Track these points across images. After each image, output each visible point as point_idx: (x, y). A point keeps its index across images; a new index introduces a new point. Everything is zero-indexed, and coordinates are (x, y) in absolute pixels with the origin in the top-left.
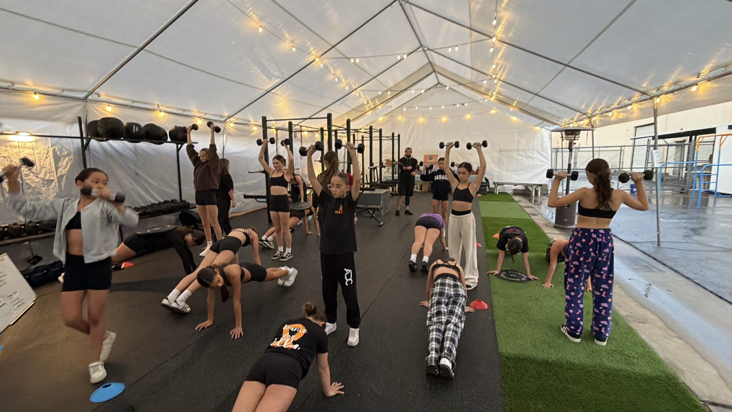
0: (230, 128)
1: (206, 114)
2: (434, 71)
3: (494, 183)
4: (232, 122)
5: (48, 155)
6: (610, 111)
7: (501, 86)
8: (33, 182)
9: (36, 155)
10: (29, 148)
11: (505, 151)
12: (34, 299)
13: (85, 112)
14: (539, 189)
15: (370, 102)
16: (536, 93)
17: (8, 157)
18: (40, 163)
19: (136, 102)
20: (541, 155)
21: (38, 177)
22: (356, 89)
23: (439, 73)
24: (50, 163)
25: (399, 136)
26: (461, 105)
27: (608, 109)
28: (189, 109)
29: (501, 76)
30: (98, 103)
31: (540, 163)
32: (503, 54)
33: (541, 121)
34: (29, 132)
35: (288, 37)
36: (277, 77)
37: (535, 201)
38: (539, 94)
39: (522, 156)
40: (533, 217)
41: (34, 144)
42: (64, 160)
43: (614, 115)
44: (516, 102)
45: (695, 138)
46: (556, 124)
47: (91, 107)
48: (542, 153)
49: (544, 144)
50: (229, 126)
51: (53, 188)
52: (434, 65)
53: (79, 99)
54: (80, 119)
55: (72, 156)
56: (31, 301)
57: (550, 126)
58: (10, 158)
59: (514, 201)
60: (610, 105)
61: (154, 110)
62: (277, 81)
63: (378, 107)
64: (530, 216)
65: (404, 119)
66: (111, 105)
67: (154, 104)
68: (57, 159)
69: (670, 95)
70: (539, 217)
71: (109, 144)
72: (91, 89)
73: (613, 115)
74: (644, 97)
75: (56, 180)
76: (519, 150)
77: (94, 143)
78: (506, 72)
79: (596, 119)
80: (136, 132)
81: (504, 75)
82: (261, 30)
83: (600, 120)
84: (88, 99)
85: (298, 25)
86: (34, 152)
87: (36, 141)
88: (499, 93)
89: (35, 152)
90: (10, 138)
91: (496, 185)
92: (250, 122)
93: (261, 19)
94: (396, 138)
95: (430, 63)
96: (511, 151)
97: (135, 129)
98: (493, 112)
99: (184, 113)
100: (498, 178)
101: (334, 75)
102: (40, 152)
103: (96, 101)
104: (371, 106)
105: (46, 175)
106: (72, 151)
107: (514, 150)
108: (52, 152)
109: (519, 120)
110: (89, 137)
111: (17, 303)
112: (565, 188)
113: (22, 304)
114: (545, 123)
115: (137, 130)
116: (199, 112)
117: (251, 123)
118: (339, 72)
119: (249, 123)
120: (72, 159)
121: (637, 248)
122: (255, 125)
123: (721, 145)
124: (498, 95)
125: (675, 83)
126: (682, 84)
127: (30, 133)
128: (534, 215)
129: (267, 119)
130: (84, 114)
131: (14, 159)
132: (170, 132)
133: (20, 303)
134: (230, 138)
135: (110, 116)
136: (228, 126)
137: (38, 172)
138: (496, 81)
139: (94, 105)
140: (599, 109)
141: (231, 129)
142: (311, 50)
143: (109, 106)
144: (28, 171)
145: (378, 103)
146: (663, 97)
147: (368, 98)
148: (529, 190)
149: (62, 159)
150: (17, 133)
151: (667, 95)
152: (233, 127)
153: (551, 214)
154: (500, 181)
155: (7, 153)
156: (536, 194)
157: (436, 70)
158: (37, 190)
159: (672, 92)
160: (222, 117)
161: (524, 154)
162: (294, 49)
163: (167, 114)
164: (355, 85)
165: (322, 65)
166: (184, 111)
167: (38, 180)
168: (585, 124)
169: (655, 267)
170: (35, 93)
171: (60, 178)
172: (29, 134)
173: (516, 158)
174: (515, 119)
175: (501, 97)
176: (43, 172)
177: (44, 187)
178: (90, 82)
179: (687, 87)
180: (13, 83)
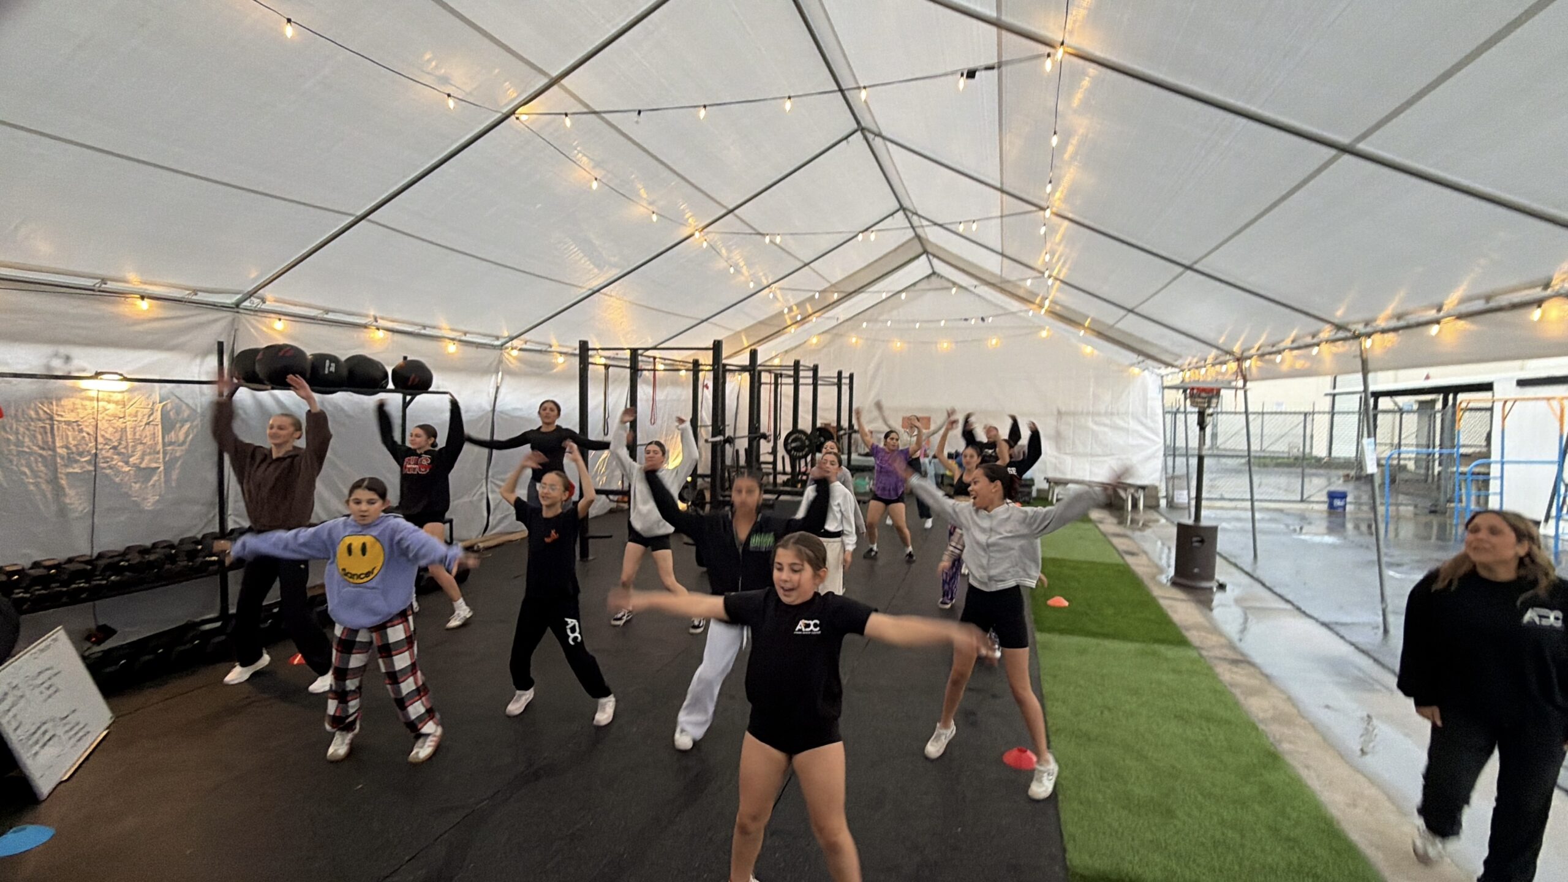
0: (511, 359)
1: (465, 334)
2: (925, 252)
3: (1048, 480)
4: (515, 348)
5: (151, 419)
6: (1279, 352)
7: (1059, 290)
8: (118, 472)
9: (128, 418)
10: (117, 403)
11: (1068, 414)
12: (108, 722)
13: (233, 333)
14: (1141, 496)
15: (795, 308)
16: (1129, 307)
17: (76, 422)
18: (135, 434)
19: (333, 311)
20: (1142, 424)
21: (127, 463)
22: (769, 286)
23: (934, 256)
24: (154, 434)
25: (851, 377)
26: (980, 321)
27: (1274, 349)
28: (434, 323)
29: (1058, 273)
30: (260, 314)
31: (1142, 441)
32: (1063, 236)
33: (1141, 358)
34: (120, 372)
35: (645, 196)
36: (615, 266)
37: (1132, 521)
38: (1136, 310)
39: (1105, 425)
40: (1130, 560)
41: (126, 396)
42: (181, 428)
43: (1286, 360)
44: (1089, 320)
45: (1455, 399)
46: (1173, 366)
47: (247, 320)
48: (1144, 421)
49: (1149, 403)
50: (510, 355)
51: (154, 485)
52: (924, 242)
53: (223, 307)
54: (220, 345)
55: (197, 422)
56: (102, 729)
57: (1160, 368)
58: (78, 425)
59: (1089, 520)
60: (1279, 343)
61: (365, 326)
62: (615, 273)
63: (810, 318)
64: (1123, 558)
65: (861, 342)
66: (283, 317)
67: (367, 316)
68: (168, 425)
69: (1391, 336)
70: (1143, 559)
71: (273, 396)
72: (250, 289)
73: (1282, 361)
74: (1341, 334)
75: (162, 468)
76: (1099, 414)
77: (244, 395)
78: (1067, 266)
79: (1250, 366)
80: (330, 372)
81: (1064, 270)
82: (595, 185)
83: (1259, 368)
84: (241, 306)
85: (666, 173)
86: (125, 412)
87: (130, 391)
88: (1054, 302)
89: (128, 411)
90: (82, 384)
91: (1052, 484)
92: (551, 346)
93: (598, 165)
94: (845, 381)
95: (918, 237)
96: (1082, 413)
97: (330, 368)
98: (1044, 334)
99: (423, 332)
100: (1056, 468)
101: (728, 259)
102: (137, 412)
103: (256, 311)
104: (796, 316)
105: (142, 459)
106: (199, 410)
107: (1088, 414)
108: (159, 412)
109: (1096, 352)
110: (235, 381)
111: (76, 733)
112: (1193, 494)
113: (85, 735)
114: (1149, 362)
115: (333, 369)
116: (453, 330)
117: (553, 349)
118: (737, 256)
119: (549, 349)
120: (197, 425)
121: (1342, 637)
122: (561, 353)
123: (1504, 419)
124: (1053, 305)
125: (1399, 317)
126: (1412, 319)
127: (121, 375)
128: (1132, 554)
129: (590, 346)
130: (229, 335)
131: (87, 426)
132: (394, 371)
133: (81, 734)
134: (507, 379)
135: (281, 341)
136: (506, 355)
137: (130, 450)
138: (1050, 281)
139: (252, 319)
140: (1257, 346)
141: (513, 361)
142: (687, 216)
143: (280, 320)
144: (111, 451)
145: (810, 311)
146: (1377, 337)
147: (792, 302)
148: (1121, 498)
149: (178, 425)
150: (98, 374)
151: (1386, 335)
152: (516, 358)
153: (1166, 551)
154: (1058, 476)
155: (73, 414)
156: (1135, 505)
157: (929, 249)
158: (124, 490)
159: (1395, 330)
160: (497, 338)
161: (1108, 422)
162: (655, 218)
163: (390, 334)
164: (767, 278)
165: (705, 244)
166: (424, 327)
167: (127, 469)
168: (1230, 372)
169: (1377, 681)
170: (142, 298)
171: (169, 466)
172: (121, 377)
173: (1093, 431)
174: (1088, 349)
175: (1058, 308)
176: (138, 454)
177: (135, 483)
178: (253, 276)
179: (1419, 325)
180: (104, 281)
